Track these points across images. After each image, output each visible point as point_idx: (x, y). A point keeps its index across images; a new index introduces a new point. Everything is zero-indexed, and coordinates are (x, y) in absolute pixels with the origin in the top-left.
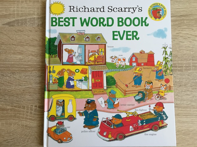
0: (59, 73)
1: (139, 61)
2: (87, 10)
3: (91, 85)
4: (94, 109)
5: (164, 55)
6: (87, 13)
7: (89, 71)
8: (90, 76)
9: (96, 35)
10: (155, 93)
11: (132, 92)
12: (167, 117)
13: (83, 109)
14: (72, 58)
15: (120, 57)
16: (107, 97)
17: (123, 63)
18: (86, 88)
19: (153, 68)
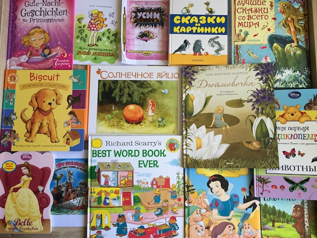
0: (98, 194)
1: (159, 184)
2: (119, 144)
3: (122, 203)
4: (124, 221)
5: (177, 180)
6: (119, 146)
7: (121, 192)
8: (121, 196)
9: (126, 164)
10: (170, 209)
11: (153, 208)
12: (178, 228)
13: (116, 221)
14: (108, 182)
15: (144, 181)
16: (134, 212)
17: (146, 186)
18: (118, 205)
19: (169, 189)
